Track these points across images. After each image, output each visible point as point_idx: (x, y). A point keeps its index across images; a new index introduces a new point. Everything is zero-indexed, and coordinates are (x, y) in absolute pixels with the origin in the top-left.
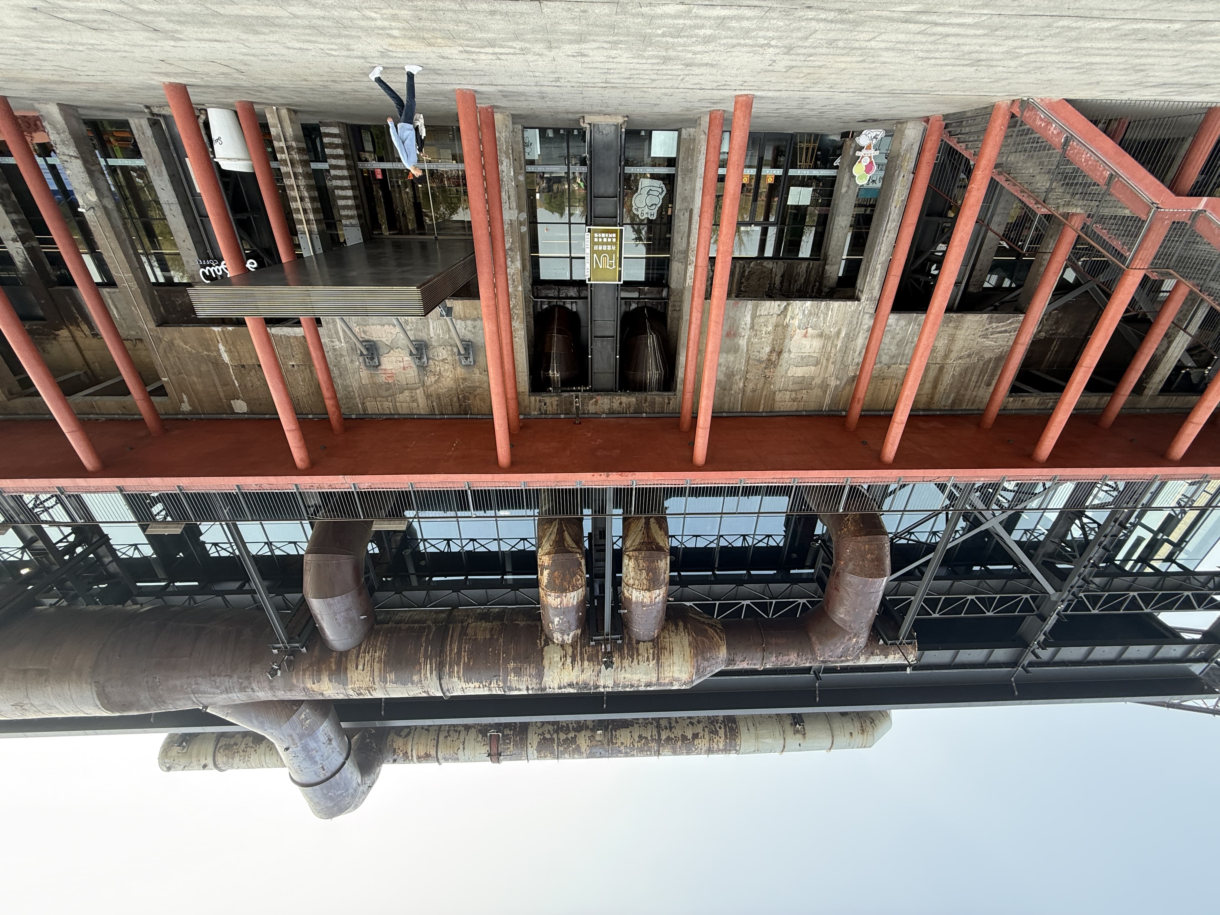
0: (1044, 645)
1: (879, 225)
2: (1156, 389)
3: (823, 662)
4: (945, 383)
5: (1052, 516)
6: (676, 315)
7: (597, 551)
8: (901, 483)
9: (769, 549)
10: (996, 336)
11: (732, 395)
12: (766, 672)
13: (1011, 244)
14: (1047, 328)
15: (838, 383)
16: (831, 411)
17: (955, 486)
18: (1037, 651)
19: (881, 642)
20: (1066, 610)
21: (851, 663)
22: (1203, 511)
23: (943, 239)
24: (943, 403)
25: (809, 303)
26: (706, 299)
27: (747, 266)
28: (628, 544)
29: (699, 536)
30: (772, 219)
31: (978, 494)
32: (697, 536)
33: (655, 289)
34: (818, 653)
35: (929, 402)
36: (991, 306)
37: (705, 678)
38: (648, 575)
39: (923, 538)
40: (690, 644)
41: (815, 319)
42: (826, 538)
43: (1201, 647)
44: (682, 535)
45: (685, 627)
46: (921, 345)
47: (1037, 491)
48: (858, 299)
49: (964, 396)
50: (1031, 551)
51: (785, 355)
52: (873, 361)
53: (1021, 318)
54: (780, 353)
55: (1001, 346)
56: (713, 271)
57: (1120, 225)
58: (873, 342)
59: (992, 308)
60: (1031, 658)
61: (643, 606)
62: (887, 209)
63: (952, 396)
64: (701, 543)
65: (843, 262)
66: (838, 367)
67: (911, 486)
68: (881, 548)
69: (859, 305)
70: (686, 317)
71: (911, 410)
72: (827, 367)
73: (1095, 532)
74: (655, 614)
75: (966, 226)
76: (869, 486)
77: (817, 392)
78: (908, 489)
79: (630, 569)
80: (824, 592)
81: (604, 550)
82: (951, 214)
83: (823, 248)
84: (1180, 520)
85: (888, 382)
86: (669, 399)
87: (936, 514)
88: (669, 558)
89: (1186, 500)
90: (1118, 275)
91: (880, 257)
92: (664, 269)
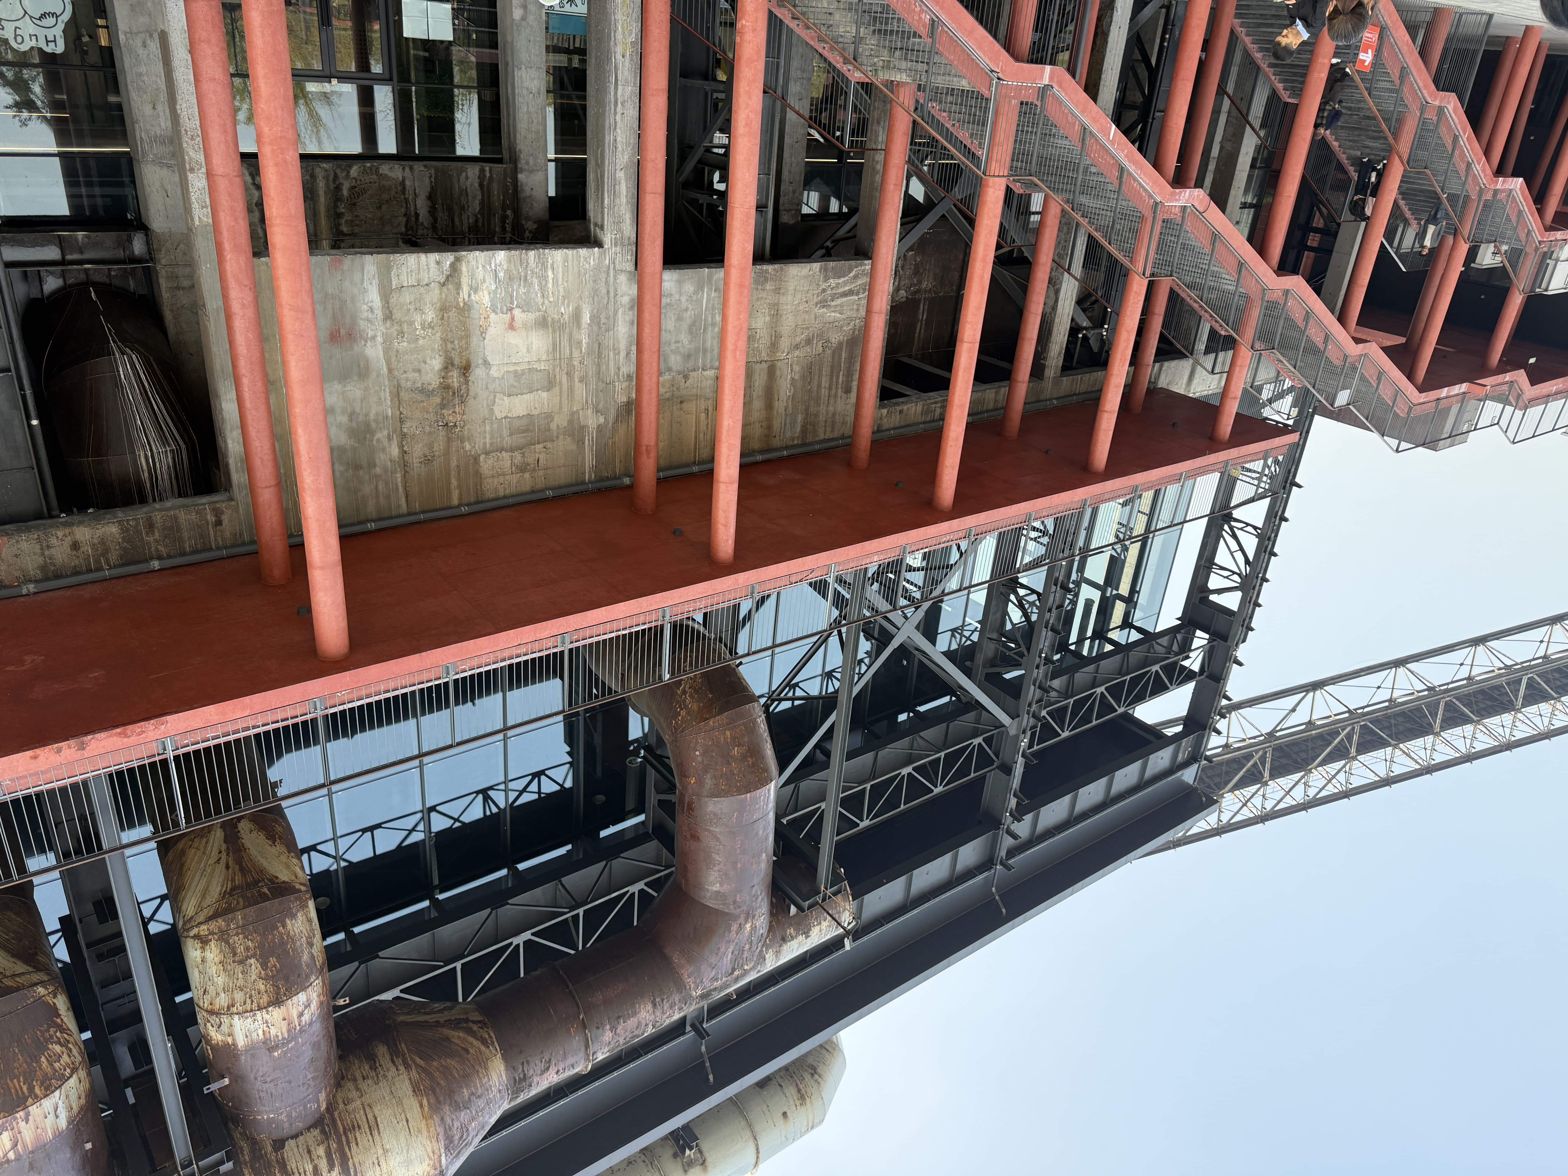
0: (1017, 816)
1: (602, 91)
2: (1057, 367)
3: (703, 997)
4: (783, 397)
5: (980, 597)
6: (184, 299)
7: (100, 957)
8: (758, 597)
9: (545, 802)
10: (839, 301)
11: (378, 477)
12: (600, 1071)
13: (825, 134)
14: (906, 282)
15: (602, 420)
16: (601, 480)
17: (840, 580)
18: (1013, 827)
19: (793, 910)
20: (1030, 746)
21: (752, 976)
22: (1144, 541)
23: (720, 121)
24: (788, 434)
25: (501, 256)
26: (257, 254)
27: (342, 175)
28: (190, 907)
29: (378, 826)
30: (377, 68)
31: (876, 586)
32: (371, 829)
33: (108, 238)
34: (690, 981)
35: (767, 436)
36: (822, 247)
37: (471, 1149)
38: (264, 965)
39: (813, 688)
40: (416, 1090)
41: (522, 290)
42: (653, 741)
43: (1187, 743)
44: (335, 839)
45: (395, 1053)
46: (730, 327)
47: (952, 562)
48: (599, 244)
49: (816, 415)
50: (968, 663)
51: (478, 373)
52: (655, 369)
53: (868, 267)
54: (466, 369)
55: (850, 319)
56: (259, 187)
57: (961, 104)
58: (647, 330)
59: (823, 251)
60: (1008, 842)
61: (271, 1050)
62: (609, 59)
63: (800, 418)
64: (387, 842)
65: (552, 166)
66: (592, 386)
67: (773, 598)
68: (752, 729)
69: (602, 256)
70: (212, 303)
71: (742, 455)
72: (571, 389)
73: (1037, 608)
74: (308, 1053)
75: (750, 98)
76: (705, 614)
77: (564, 445)
78: (771, 603)
79: (213, 970)
80: (672, 853)
81: (122, 949)
82: (722, 76)
83: (504, 136)
84: (1124, 561)
85: (690, 406)
86: (218, 513)
87: (823, 638)
88: (311, 904)
89: (1123, 530)
90: (977, 185)
91: (619, 155)
92: (121, 185)
